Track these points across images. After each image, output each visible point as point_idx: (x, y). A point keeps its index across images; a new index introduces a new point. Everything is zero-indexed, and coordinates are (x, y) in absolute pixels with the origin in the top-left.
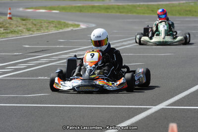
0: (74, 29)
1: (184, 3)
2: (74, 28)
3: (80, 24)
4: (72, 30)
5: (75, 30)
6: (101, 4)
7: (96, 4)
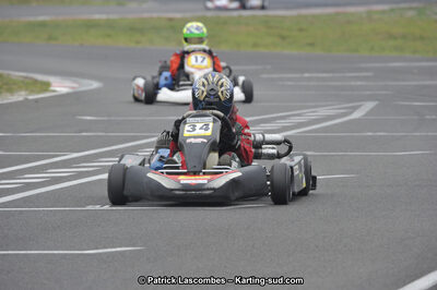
0: (31, 97)
1: (383, 12)
2: (32, 92)
3: (51, 79)
4: (26, 99)
5: (36, 101)
6: (112, 17)
7: (97, 17)
